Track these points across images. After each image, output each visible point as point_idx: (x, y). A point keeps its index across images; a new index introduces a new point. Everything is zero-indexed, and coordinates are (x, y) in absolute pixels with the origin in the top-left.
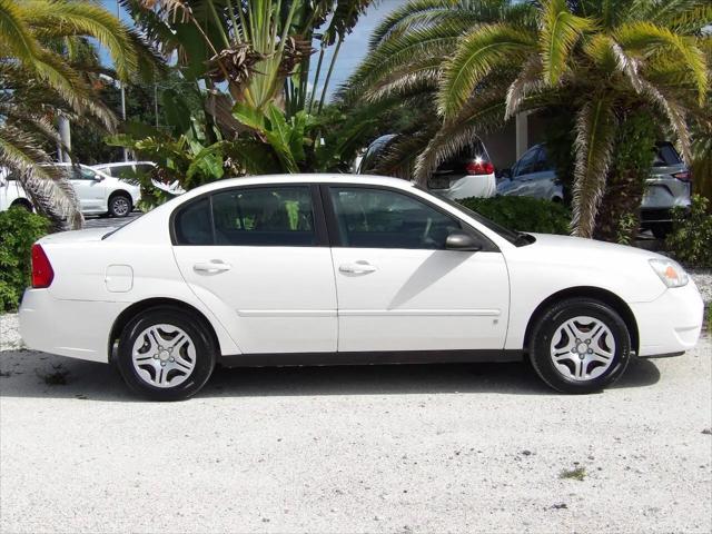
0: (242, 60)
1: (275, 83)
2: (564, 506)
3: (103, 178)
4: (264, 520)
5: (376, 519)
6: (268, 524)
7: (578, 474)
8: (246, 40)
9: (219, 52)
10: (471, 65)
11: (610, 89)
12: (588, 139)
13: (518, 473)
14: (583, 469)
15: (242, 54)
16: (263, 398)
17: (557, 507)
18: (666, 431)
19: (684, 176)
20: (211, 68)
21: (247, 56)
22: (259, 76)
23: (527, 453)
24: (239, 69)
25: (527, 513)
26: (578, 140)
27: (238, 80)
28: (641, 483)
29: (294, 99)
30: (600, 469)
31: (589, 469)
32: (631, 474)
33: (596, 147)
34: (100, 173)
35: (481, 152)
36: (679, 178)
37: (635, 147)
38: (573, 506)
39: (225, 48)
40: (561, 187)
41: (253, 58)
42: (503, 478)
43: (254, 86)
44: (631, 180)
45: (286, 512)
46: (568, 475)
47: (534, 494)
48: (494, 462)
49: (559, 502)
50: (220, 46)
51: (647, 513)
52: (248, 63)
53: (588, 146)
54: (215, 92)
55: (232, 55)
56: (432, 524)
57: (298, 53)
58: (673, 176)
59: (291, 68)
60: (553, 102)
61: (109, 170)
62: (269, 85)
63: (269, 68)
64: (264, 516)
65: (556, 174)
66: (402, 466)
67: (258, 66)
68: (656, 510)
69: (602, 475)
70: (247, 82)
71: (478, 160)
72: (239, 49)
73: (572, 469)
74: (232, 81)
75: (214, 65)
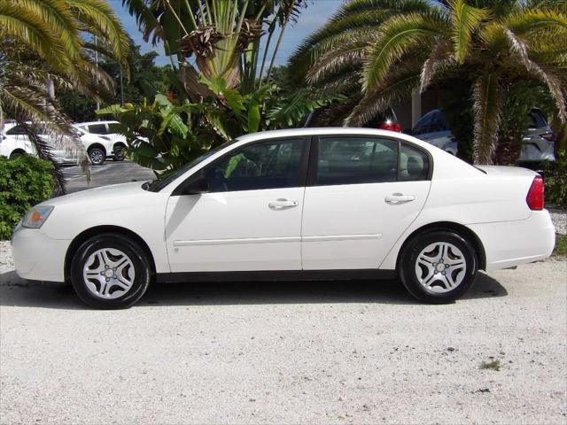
0: (207, 39)
1: (233, 57)
2: (487, 390)
3: (83, 134)
4: (251, 400)
5: (340, 400)
6: (255, 403)
7: (494, 366)
8: (211, 24)
9: (189, 32)
10: (388, 49)
11: (497, 66)
12: (483, 105)
13: (446, 365)
14: (498, 362)
15: (207, 35)
16: (235, 306)
17: (482, 391)
18: (558, 333)
19: (550, 136)
20: (182, 45)
21: (211, 36)
22: (221, 51)
23: (451, 350)
24: (205, 46)
25: (458, 395)
26: (475, 106)
27: (204, 54)
28: (545, 373)
29: (247, 72)
30: (510, 362)
31: (502, 361)
32: (535, 366)
33: (489, 112)
34: (80, 130)
35: (391, 116)
36: (546, 138)
37: (515, 113)
38: (494, 390)
39: (194, 29)
40: (456, 144)
41: (216, 38)
42: (436, 368)
43: (216, 60)
44: (512, 138)
45: (268, 394)
46: (487, 367)
47: (462, 381)
48: (426, 357)
49: (482, 387)
50: (190, 28)
51: (553, 395)
52: (212, 42)
53: (483, 110)
54: (185, 64)
55: (199, 35)
56: (385, 404)
57: (251, 34)
58: (541, 136)
59: (246, 46)
60: (451, 76)
61: (87, 128)
62: (229, 59)
63: (229, 46)
64: (250, 397)
65: (452, 133)
66: (355, 359)
67: (220, 44)
68: (560, 393)
69: (513, 366)
70: (211, 56)
71: (389, 122)
72: (204, 30)
73: (489, 362)
74: (199, 56)
75: (185, 43)
